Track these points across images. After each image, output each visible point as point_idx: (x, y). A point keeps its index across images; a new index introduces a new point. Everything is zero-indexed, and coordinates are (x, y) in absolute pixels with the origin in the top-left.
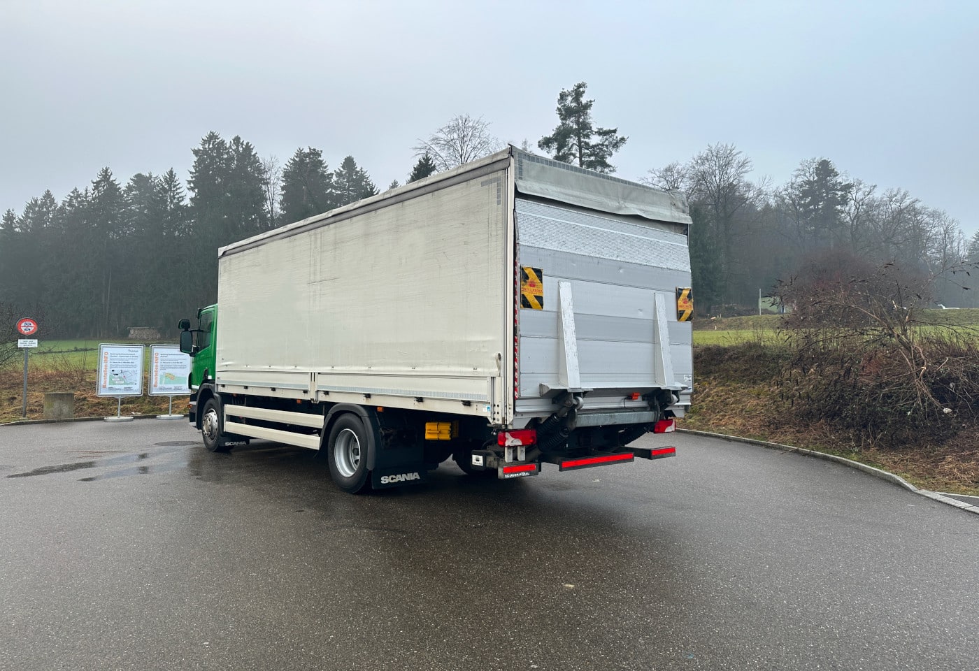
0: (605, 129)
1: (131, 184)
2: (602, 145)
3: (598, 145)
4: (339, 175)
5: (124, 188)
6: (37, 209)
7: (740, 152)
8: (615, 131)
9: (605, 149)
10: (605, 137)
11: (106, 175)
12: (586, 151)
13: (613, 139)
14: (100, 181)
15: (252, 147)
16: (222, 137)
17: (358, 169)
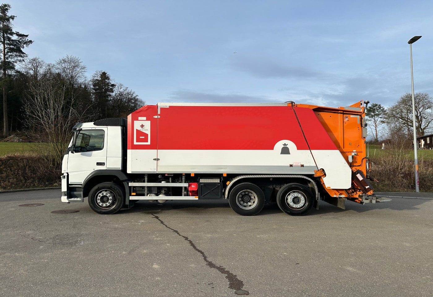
0: (21, 33)
2: (19, 41)
3: (15, 40)
7: (82, 62)
8: (27, 36)
9: (20, 44)
10: (20, 37)
12: (9, 42)
13: (25, 40)
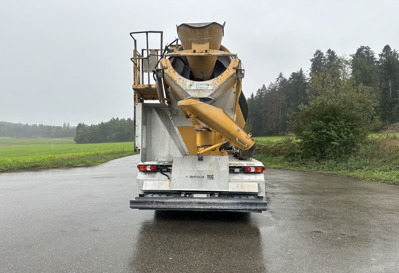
1: (291, 77)
4: (381, 55)
5: (288, 80)
6: (260, 91)
11: (281, 76)
14: (279, 78)
15: (335, 52)
16: (322, 51)
17: (392, 51)
